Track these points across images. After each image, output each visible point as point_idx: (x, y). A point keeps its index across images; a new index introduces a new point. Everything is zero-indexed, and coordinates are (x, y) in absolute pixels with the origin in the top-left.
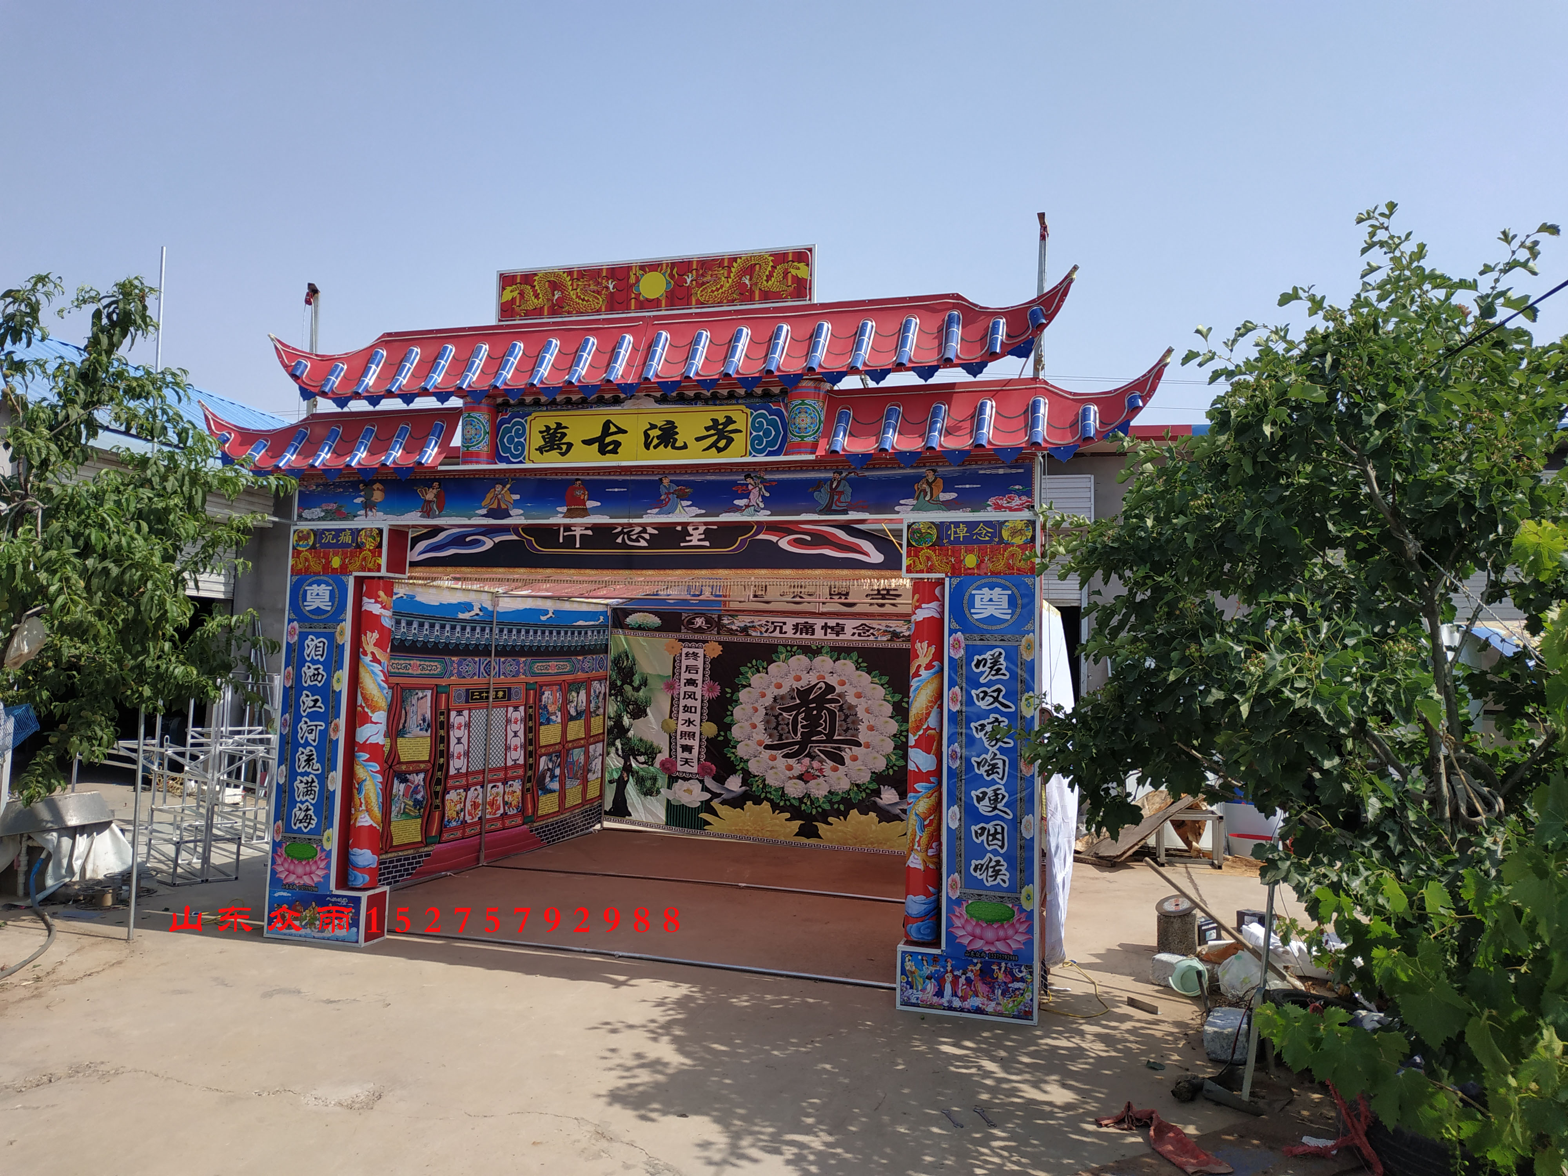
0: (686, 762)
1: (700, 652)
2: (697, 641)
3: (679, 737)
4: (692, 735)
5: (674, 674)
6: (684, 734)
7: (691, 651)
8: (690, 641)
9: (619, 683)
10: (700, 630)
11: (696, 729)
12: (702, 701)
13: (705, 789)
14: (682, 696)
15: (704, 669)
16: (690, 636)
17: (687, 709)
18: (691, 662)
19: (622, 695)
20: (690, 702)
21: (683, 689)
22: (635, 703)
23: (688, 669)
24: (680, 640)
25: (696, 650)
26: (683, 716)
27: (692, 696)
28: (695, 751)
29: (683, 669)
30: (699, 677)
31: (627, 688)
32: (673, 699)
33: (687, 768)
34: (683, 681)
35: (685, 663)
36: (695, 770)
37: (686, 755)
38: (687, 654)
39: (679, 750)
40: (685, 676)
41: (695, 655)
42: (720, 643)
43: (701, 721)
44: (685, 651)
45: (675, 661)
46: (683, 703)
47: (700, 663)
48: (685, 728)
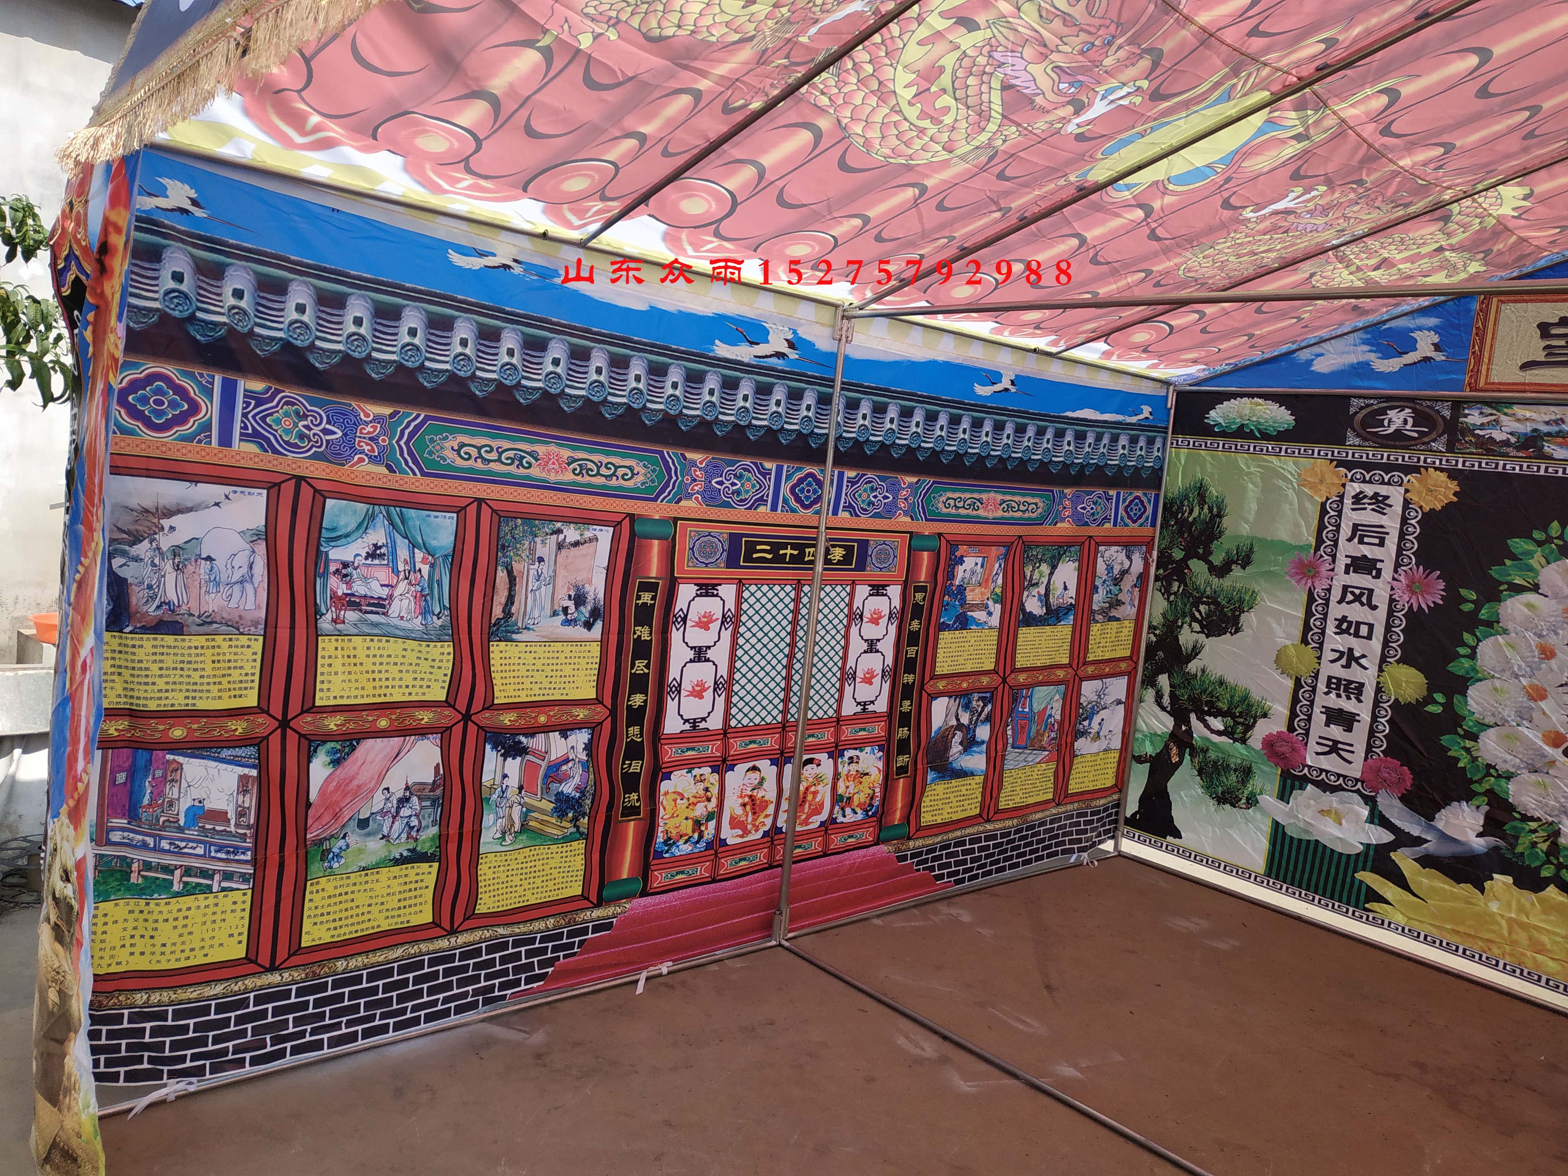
0: (1334, 748)
1: (1396, 495)
2: (1388, 468)
3: (1321, 687)
4: (1355, 690)
5: (1320, 541)
6: (1335, 684)
7: (1369, 490)
8: (1368, 466)
9: (1178, 554)
10: (1398, 439)
11: (1368, 676)
12: (1391, 613)
13: (1378, 818)
14: (1336, 594)
15: (1402, 536)
16: (1371, 454)
17: (1345, 626)
18: (1368, 517)
19: (1182, 580)
20: (1356, 612)
21: (1341, 579)
22: (1213, 601)
23: (1358, 532)
24: (1341, 464)
25: (1383, 490)
26: (1335, 641)
27: (1365, 597)
28: (1361, 730)
29: (1346, 530)
30: (1387, 555)
31: (1197, 566)
32: (1311, 599)
33: (1330, 763)
34: (1342, 561)
35: (1351, 517)
36: (1355, 770)
37: (1336, 732)
38: (1358, 498)
39: (1319, 718)
40: (1347, 549)
41: (1380, 503)
42: (1453, 474)
43: (1383, 659)
44: (1354, 488)
45: (1323, 512)
46: (1336, 611)
47: (1391, 522)
48: (1337, 670)
